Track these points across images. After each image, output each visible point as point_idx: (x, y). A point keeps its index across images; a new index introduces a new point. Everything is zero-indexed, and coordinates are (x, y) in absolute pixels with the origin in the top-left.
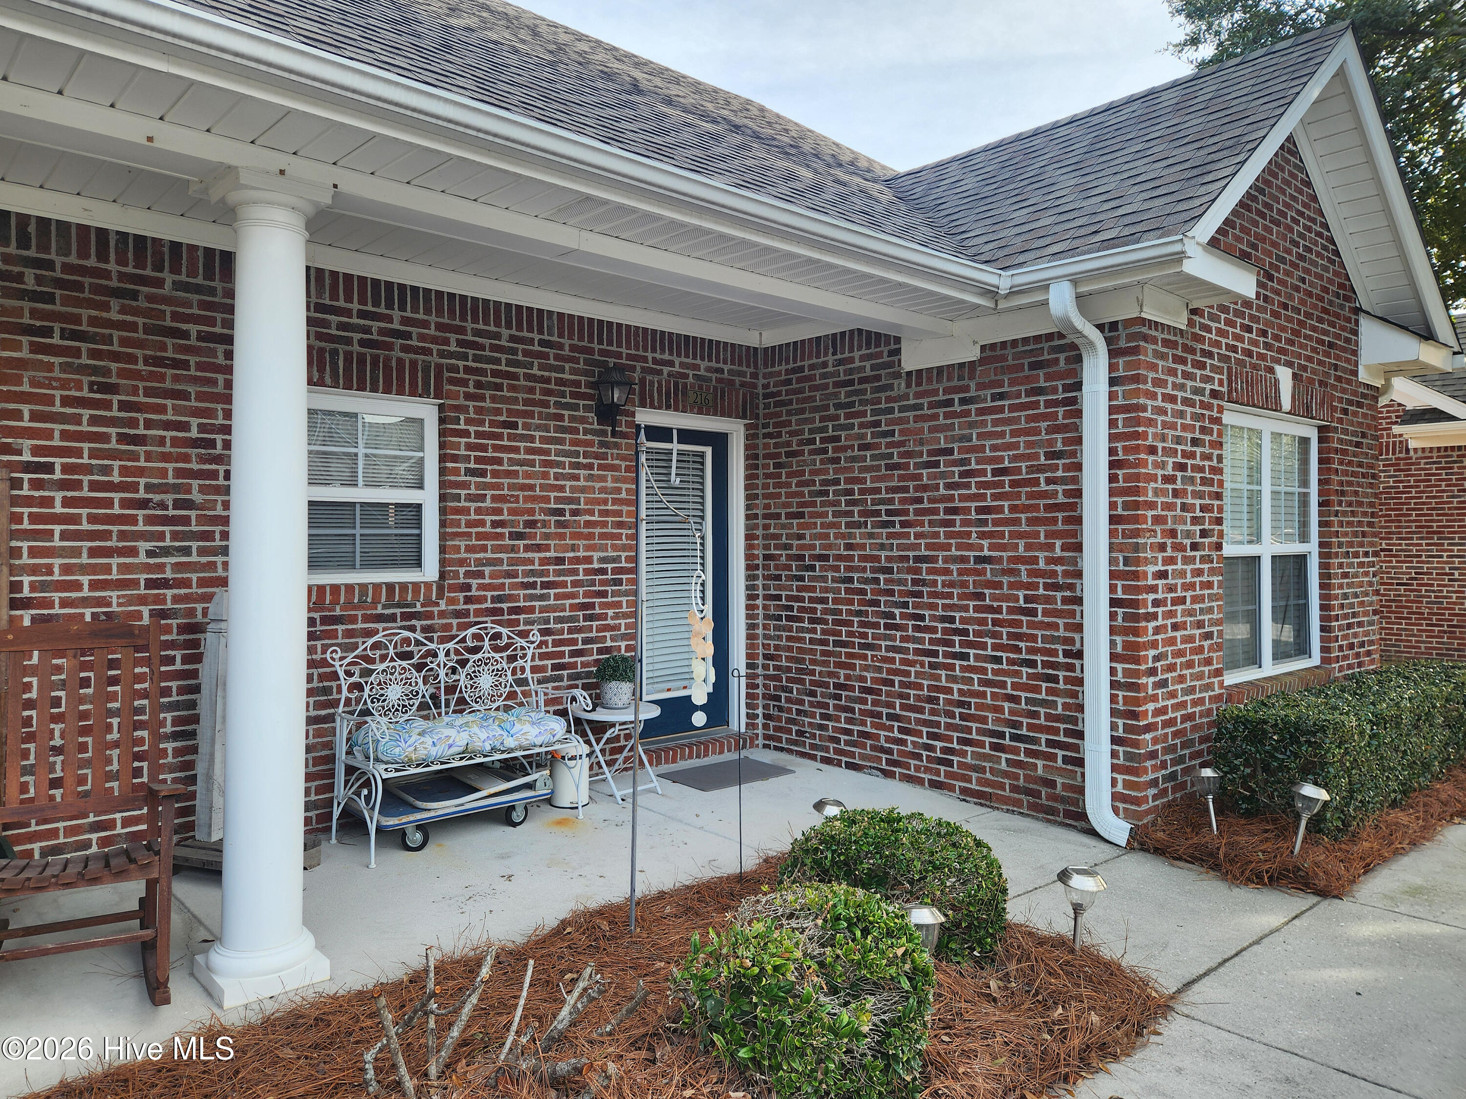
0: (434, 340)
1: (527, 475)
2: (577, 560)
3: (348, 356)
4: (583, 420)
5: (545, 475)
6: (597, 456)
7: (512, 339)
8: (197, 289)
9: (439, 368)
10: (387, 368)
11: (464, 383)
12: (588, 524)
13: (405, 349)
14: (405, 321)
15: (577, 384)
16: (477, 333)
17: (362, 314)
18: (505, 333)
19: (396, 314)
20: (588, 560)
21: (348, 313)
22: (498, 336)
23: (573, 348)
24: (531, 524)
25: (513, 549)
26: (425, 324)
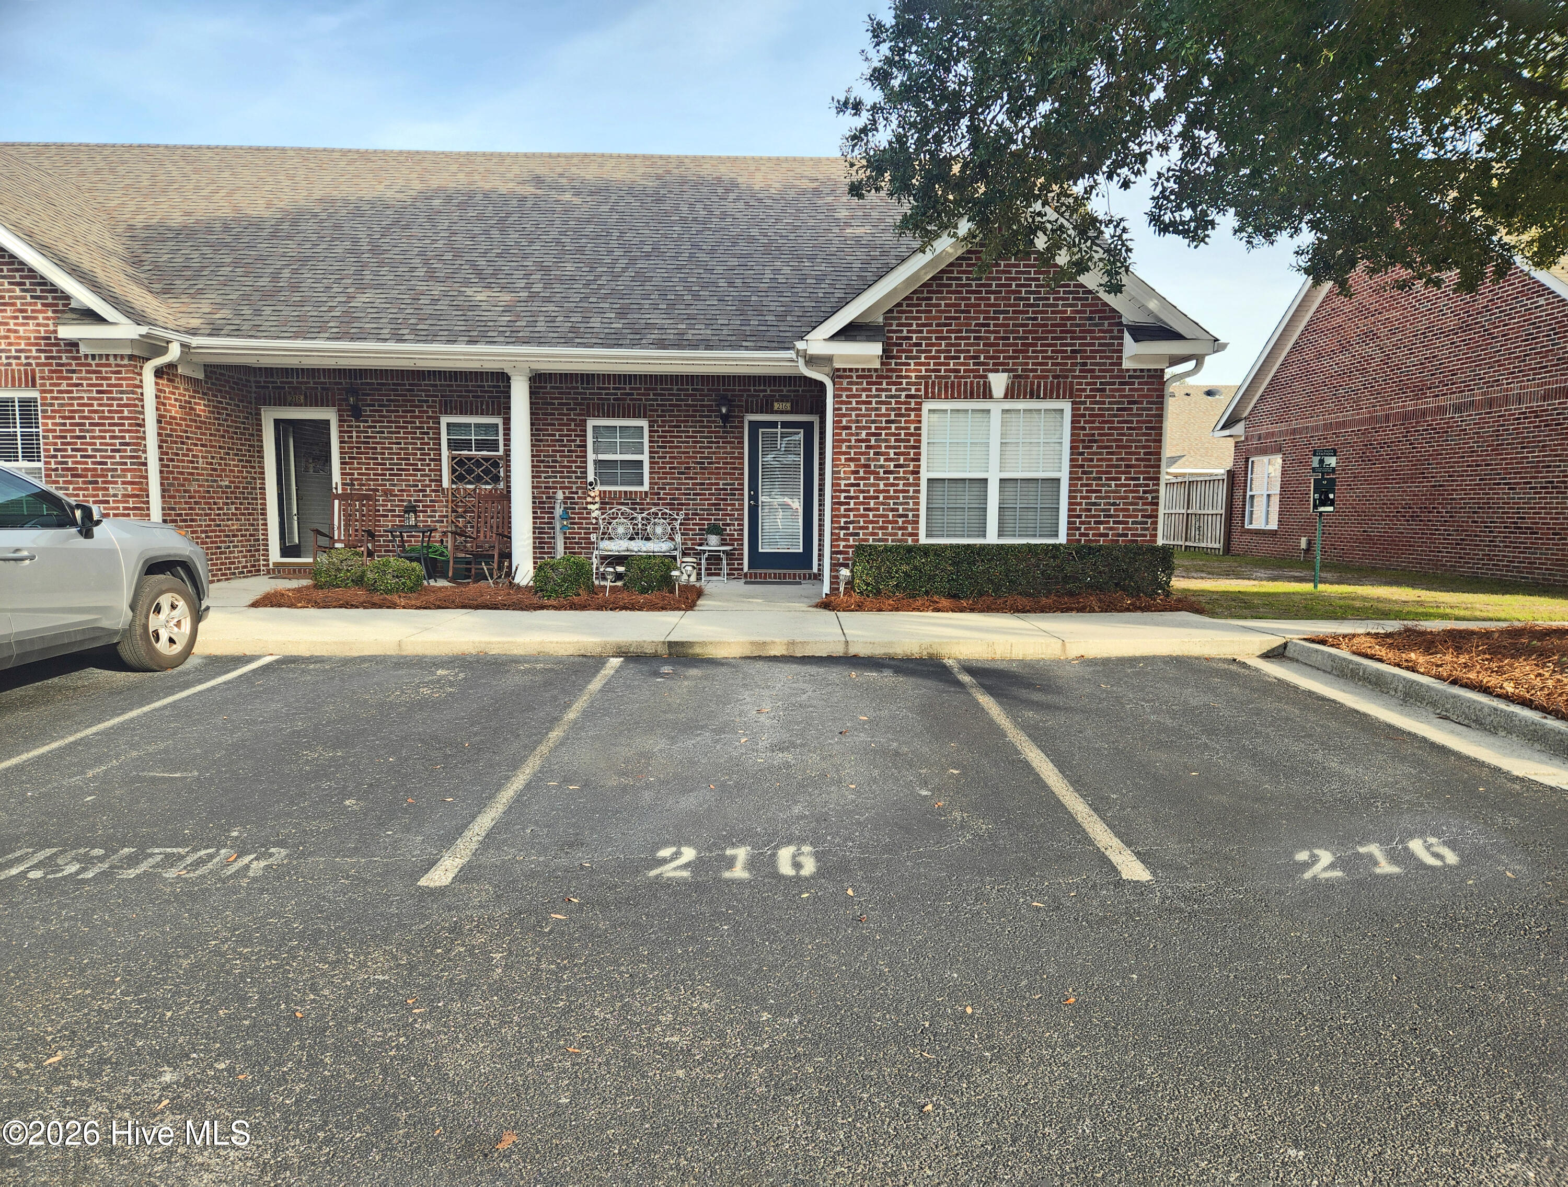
0: (643, 395)
1: (686, 447)
2: (712, 484)
3: (609, 405)
4: (714, 422)
5: (695, 447)
6: (721, 437)
7: (678, 390)
8: (557, 388)
9: (645, 406)
10: (624, 408)
11: (657, 411)
12: (716, 468)
13: (631, 400)
14: (631, 389)
15: (711, 406)
16: (662, 389)
17: (614, 389)
18: (675, 387)
19: (628, 386)
20: (718, 484)
21: (609, 389)
22: (672, 389)
23: (709, 390)
24: (689, 468)
25: (680, 479)
26: (640, 389)
